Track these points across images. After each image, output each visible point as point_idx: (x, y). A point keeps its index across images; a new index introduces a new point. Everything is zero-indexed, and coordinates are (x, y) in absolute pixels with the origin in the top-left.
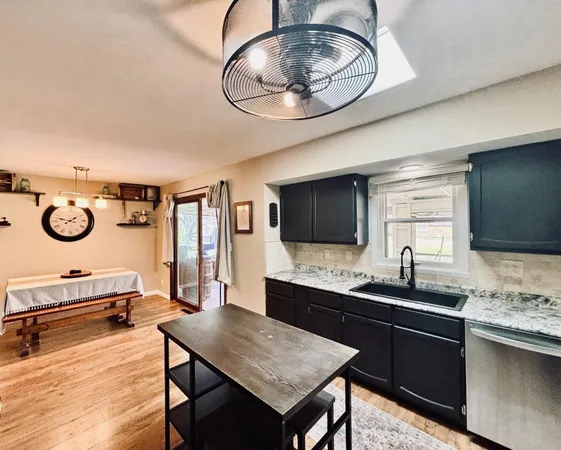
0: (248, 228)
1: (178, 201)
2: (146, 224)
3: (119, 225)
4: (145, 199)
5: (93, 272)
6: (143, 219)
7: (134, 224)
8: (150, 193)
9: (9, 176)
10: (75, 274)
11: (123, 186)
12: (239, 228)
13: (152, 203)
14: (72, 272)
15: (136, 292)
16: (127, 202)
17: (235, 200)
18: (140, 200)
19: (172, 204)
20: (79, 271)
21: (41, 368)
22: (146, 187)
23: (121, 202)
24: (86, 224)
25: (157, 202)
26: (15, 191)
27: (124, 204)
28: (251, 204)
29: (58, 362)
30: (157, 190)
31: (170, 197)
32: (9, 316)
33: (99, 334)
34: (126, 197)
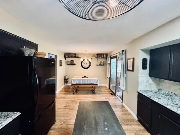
0: (132, 69)
1: (111, 58)
2: (103, 65)
3: (96, 65)
4: (103, 58)
5: (89, 77)
6: (102, 64)
7: (100, 65)
8: (105, 56)
9: (75, 54)
10: (85, 77)
11: (97, 55)
12: (128, 69)
13: (105, 59)
14: (84, 77)
15: (97, 84)
16: (99, 59)
17: (128, 57)
18: (102, 58)
19: (110, 59)
20: (86, 77)
21: (74, 98)
22: (103, 54)
23: (97, 59)
24: (89, 65)
25: (106, 58)
26: (76, 57)
27: (98, 59)
28: (134, 59)
29: (78, 98)
30: (107, 55)
31: (109, 57)
32: (72, 84)
33: (88, 94)
34: (98, 57)
